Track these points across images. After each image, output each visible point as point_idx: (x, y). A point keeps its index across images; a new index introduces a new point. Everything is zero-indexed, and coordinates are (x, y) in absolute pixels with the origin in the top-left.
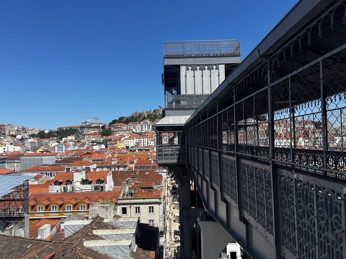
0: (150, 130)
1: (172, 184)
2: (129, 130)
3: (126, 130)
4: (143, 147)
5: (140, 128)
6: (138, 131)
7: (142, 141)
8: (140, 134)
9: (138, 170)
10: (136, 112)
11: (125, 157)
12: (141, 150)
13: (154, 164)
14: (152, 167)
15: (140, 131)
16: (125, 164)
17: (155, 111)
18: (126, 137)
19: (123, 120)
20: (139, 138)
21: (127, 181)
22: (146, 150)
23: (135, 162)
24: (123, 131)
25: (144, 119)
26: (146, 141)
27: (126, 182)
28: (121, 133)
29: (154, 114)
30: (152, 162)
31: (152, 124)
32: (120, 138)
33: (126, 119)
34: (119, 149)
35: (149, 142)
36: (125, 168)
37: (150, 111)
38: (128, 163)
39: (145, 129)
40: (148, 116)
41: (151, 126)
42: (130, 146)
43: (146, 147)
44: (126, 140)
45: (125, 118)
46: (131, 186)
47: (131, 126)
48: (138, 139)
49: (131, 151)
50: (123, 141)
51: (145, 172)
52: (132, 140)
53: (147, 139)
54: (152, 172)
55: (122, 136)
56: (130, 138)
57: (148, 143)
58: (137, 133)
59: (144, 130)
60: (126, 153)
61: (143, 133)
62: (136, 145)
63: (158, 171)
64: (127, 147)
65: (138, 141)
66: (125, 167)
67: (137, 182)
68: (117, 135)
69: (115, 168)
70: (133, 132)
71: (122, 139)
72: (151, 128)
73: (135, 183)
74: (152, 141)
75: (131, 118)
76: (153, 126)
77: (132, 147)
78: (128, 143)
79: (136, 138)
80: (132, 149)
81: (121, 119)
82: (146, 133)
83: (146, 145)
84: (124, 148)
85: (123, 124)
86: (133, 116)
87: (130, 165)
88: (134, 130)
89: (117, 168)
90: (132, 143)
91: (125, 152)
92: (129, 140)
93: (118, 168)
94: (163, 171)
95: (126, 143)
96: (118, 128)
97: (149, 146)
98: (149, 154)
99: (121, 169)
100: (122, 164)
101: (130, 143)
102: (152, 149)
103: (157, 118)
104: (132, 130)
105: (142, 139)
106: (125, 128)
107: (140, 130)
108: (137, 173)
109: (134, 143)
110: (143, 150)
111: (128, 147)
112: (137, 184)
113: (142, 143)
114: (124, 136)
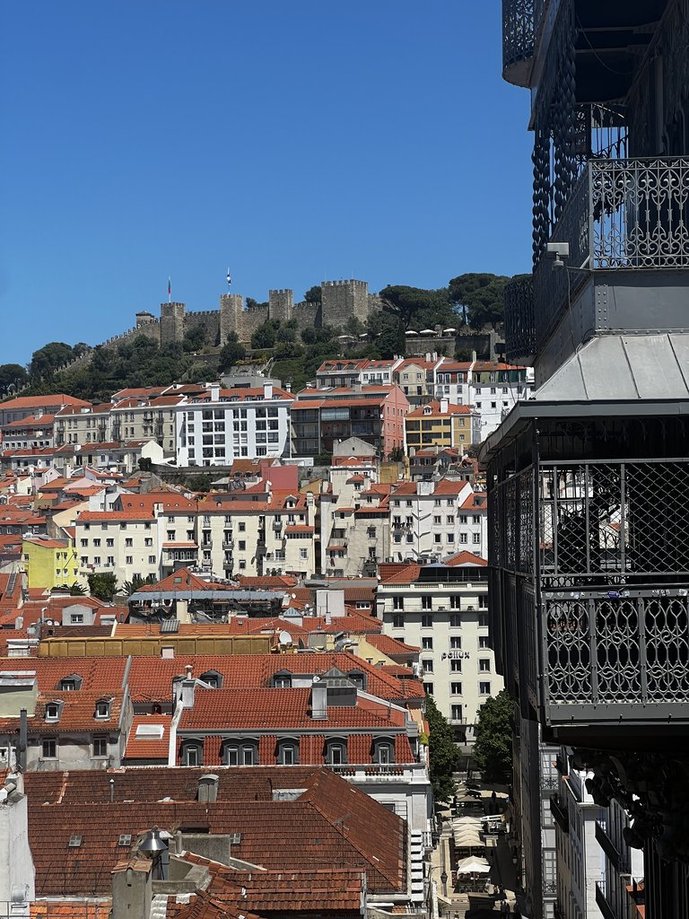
0: (275, 451)
1: (463, 883)
2: (118, 449)
3: (89, 453)
4: (222, 586)
5: (198, 434)
6: (183, 460)
7: (217, 537)
8: (200, 481)
9: (211, 770)
10: (167, 309)
11: (94, 660)
12: (214, 609)
13: (333, 717)
14: (313, 747)
15: (199, 460)
16: (101, 718)
17: (314, 296)
18: (94, 504)
19: (66, 369)
20: (192, 515)
21: (157, 858)
22: (255, 610)
23: (185, 700)
24: (67, 454)
25: (232, 358)
26: (251, 536)
27: (145, 865)
28: (51, 476)
29: (307, 320)
30: (319, 703)
31: (294, 401)
32: (48, 512)
33: (87, 359)
34: (37, 594)
35: (272, 544)
36: (100, 749)
37: (279, 297)
38: (121, 712)
39: (239, 443)
40: (262, 340)
41: (283, 416)
42: (124, 575)
43: (249, 585)
44: (96, 531)
45: (79, 350)
46: (184, 898)
47: (127, 415)
48: (182, 524)
49: (134, 610)
50: (67, 535)
51: (273, 780)
52: (136, 531)
53: (252, 522)
54: (329, 789)
55: (61, 497)
56: (121, 514)
57: (262, 553)
58: (173, 475)
59: (229, 445)
60: (100, 630)
61: (225, 472)
62: (166, 571)
63: (360, 777)
64: (102, 586)
65: (182, 539)
66: (101, 739)
67: (231, 863)
68: (24, 487)
69: (20, 751)
70: (146, 464)
71: (62, 520)
72: (283, 430)
73: (214, 870)
74: (294, 534)
75: (124, 352)
76: (299, 417)
77: (137, 583)
78: (104, 551)
79: (170, 515)
80: (140, 597)
81: (50, 359)
82: (242, 470)
83: (251, 571)
84: (76, 590)
85: (64, 401)
86: (142, 342)
87: (141, 730)
88: (153, 452)
89: (35, 752)
90: (139, 551)
91: (88, 620)
92: (114, 531)
93: (49, 750)
94: (407, 777)
95: (91, 552)
96: (30, 430)
97: (275, 580)
98: (285, 638)
99: (73, 758)
100: (83, 721)
101: (120, 551)
102: (298, 604)
103: (333, 351)
104: (136, 447)
105: (217, 524)
106: (80, 433)
107: (199, 446)
108: (208, 795)
109: (156, 550)
110: (233, 605)
111: (110, 579)
112: (232, 879)
113: (218, 555)
114: (79, 498)
